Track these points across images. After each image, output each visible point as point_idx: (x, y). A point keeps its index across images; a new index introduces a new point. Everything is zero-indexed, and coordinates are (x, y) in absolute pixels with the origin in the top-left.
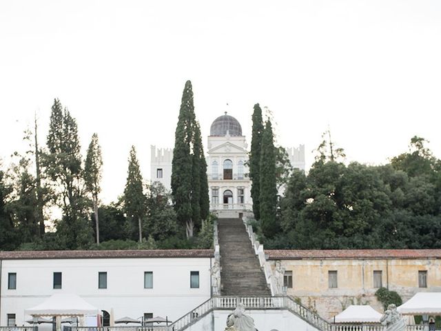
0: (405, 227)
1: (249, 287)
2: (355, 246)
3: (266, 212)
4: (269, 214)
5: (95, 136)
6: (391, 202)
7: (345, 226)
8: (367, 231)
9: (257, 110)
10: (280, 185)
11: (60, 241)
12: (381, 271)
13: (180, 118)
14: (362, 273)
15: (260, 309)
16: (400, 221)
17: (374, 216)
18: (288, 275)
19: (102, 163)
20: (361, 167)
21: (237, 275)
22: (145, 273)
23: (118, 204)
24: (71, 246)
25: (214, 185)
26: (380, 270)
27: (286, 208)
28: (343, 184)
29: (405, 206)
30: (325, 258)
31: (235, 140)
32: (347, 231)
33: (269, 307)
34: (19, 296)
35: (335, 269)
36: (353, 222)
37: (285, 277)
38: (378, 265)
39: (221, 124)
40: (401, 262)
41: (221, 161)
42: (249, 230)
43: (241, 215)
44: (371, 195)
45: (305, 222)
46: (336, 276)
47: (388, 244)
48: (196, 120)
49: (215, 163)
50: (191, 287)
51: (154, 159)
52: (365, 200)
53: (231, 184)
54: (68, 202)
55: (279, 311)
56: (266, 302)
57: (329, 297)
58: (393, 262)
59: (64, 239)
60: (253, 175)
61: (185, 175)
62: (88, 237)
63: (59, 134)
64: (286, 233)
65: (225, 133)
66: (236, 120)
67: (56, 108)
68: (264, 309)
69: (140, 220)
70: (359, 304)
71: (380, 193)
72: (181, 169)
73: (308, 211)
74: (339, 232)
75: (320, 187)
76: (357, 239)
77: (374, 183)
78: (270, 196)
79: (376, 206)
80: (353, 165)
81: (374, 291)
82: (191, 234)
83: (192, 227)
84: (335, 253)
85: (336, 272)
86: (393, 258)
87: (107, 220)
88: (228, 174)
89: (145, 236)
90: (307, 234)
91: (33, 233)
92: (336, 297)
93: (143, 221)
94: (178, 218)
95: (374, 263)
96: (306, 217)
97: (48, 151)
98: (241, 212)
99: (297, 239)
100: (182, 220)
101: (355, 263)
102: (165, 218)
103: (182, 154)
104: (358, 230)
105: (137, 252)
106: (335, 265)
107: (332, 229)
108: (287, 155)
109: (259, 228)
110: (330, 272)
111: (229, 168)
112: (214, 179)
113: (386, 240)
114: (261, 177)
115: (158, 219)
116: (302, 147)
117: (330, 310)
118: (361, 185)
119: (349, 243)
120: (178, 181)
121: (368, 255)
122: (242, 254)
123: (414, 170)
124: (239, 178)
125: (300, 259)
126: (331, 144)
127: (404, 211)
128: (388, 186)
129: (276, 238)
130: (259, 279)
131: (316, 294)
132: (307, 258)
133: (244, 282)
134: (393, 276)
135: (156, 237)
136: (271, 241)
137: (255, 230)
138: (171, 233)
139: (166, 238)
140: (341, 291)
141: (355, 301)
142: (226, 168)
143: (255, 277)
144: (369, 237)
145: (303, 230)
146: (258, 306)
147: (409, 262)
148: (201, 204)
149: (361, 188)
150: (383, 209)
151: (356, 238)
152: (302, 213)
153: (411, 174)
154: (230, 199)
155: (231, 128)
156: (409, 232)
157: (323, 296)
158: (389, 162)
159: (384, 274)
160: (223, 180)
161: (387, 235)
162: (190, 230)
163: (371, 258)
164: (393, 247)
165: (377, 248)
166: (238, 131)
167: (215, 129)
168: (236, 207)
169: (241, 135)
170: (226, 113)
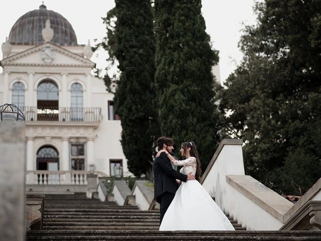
39: (29, 22)
41: (31, 82)
49: (18, 87)
53: (56, 132)
66: (64, 19)
111: (52, 97)
142: (44, 97)
154: (52, 166)
160: (36, 122)
166: (68, 38)
167: (21, 32)
168: (66, 179)
169: (76, 45)
170: (43, 7)
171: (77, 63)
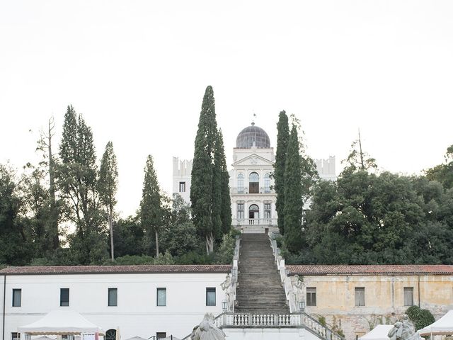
0: (439, 241)
1: (267, 304)
2: (385, 261)
3: (291, 225)
4: (293, 228)
5: (110, 145)
6: (424, 214)
7: (375, 240)
8: (398, 245)
9: (283, 118)
10: (307, 198)
11: (72, 256)
12: (412, 288)
13: (200, 126)
14: (391, 291)
15: (274, 327)
16: (434, 234)
17: (405, 229)
18: (311, 292)
19: (117, 174)
20: (392, 177)
21: (254, 291)
22: (158, 289)
23: (137, 218)
24: (84, 261)
25: (239, 199)
26: (411, 286)
27: (312, 221)
28: (373, 194)
29: (440, 219)
30: (351, 274)
31: (263, 152)
32: (376, 245)
33: (284, 324)
34: (23, 314)
35: (362, 286)
36: (383, 236)
37: (308, 294)
38: (409, 282)
39: (247, 135)
40: (433, 278)
41: (246, 174)
42: (274, 245)
43: (267, 230)
44: (402, 206)
45: (332, 236)
46: (363, 294)
47: (421, 259)
48: (218, 128)
49: (240, 176)
50: (207, 305)
51: (176, 172)
52: (396, 212)
53: (258, 198)
54: (82, 215)
55: (295, 329)
56: (280, 320)
57: (355, 315)
58: (426, 278)
59: (77, 254)
60: (278, 188)
61: (205, 186)
62: (102, 252)
63: (73, 144)
64: (312, 248)
65: (252, 145)
66: (263, 132)
67: (70, 116)
68: (278, 327)
69: (156, 234)
70: (388, 323)
71: (413, 205)
72: (201, 180)
73: (335, 224)
74: (368, 246)
75: (347, 197)
76: (387, 254)
77: (406, 194)
78: (295, 208)
79: (408, 219)
80: (385, 175)
81: (405, 309)
82: (212, 250)
83: (212, 242)
84: (363, 268)
85: (363, 288)
86: (426, 274)
87: (124, 235)
88: (254, 188)
89: (162, 251)
90: (334, 248)
91: (45, 248)
92: (362, 316)
93: (160, 236)
94: (197, 232)
95: (405, 279)
96: (332, 230)
97: (61, 162)
98: (267, 227)
99: (323, 253)
100: (202, 234)
101: (384, 279)
102: (184, 232)
103: (202, 164)
104: (388, 245)
105: (150, 267)
106: (362, 281)
107: (361, 243)
108: (315, 166)
109: (283, 243)
110: (357, 289)
111: (256, 181)
112: (239, 192)
113: (419, 256)
114: (286, 188)
115: (176, 233)
116: (332, 158)
117: (357, 330)
118: (392, 197)
119: (378, 258)
120: (197, 193)
121: (398, 271)
122: (263, 269)
123: (450, 181)
124: (265, 192)
125: (325, 274)
126: (361, 154)
127: (438, 224)
128: (421, 197)
129: (301, 253)
130: (278, 296)
131: (341, 313)
132: (332, 274)
133: (262, 299)
134: (425, 292)
135: (174, 253)
136: (296, 256)
137: (279, 245)
138: (189, 248)
139: (184, 253)
140: (369, 309)
141: (384, 320)
142: (252, 181)
143: (274, 293)
144: (400, 251)
145: (329, 244)
146: (272, 324)
147: (443, 278)
148: (223, 217)
149: (392, 199)
150: (416, 222)
151: (386, 252)
152: (328, 226)
153: (447, 185)
154: (256, 214)
155: (258, 139)
156: (444, 247)
157: (349, 314)
158: (423, 174)
159: (415, 291)
160: (248, 194)
161: (419, 250)
162: (210, 245)
163: (402, 274)
164: (426, 263)
165: (409, 264)
166: (265, 143)
167: (242, 140)
168: (262, 223)
169: (269, 147)
170: (253, 124)
171: (268, 164)
